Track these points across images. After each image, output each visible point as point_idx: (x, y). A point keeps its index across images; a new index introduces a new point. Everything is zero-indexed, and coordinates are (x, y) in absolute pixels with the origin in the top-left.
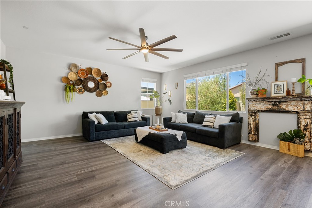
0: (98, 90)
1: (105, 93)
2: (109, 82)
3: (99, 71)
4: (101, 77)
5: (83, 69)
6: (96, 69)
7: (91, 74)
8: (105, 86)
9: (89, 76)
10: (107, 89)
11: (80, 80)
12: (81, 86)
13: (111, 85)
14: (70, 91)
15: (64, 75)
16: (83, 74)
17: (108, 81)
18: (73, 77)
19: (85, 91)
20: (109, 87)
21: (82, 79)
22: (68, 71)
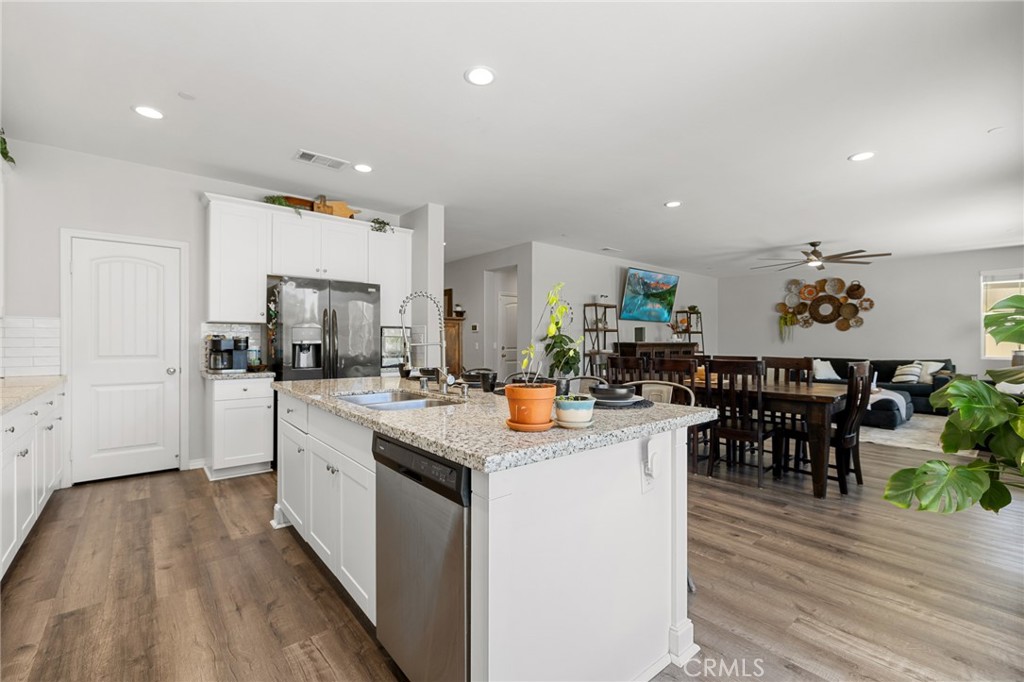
0: (841, 318)
1: (857, 322)
2: (868, 300)
3: (841, 282)
4: (847, 293)
5: (809, 286)
6: (834, 279)
7: (824, 291)
8: (855, 310)
9: (821, 294)
10: (861, 314)
11: (804, 305)
12: (807, 314)
13: (872, 304)
14: (786, 324)
15: (781, 301)
16: (810, 293)
17: (865, 296)
18: (792, 301)
19: (815, 323)
20: (866, 309)
21: (809, 302)
22: (784, 293)
